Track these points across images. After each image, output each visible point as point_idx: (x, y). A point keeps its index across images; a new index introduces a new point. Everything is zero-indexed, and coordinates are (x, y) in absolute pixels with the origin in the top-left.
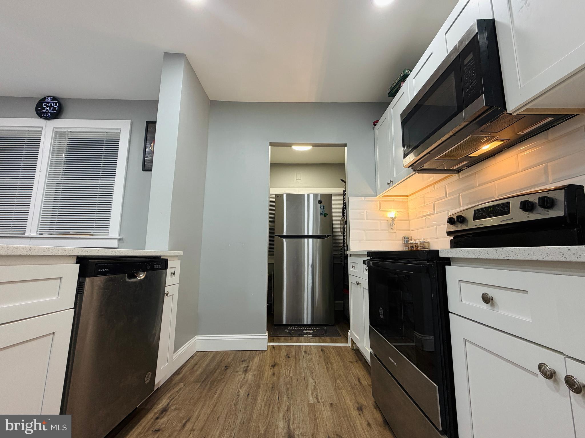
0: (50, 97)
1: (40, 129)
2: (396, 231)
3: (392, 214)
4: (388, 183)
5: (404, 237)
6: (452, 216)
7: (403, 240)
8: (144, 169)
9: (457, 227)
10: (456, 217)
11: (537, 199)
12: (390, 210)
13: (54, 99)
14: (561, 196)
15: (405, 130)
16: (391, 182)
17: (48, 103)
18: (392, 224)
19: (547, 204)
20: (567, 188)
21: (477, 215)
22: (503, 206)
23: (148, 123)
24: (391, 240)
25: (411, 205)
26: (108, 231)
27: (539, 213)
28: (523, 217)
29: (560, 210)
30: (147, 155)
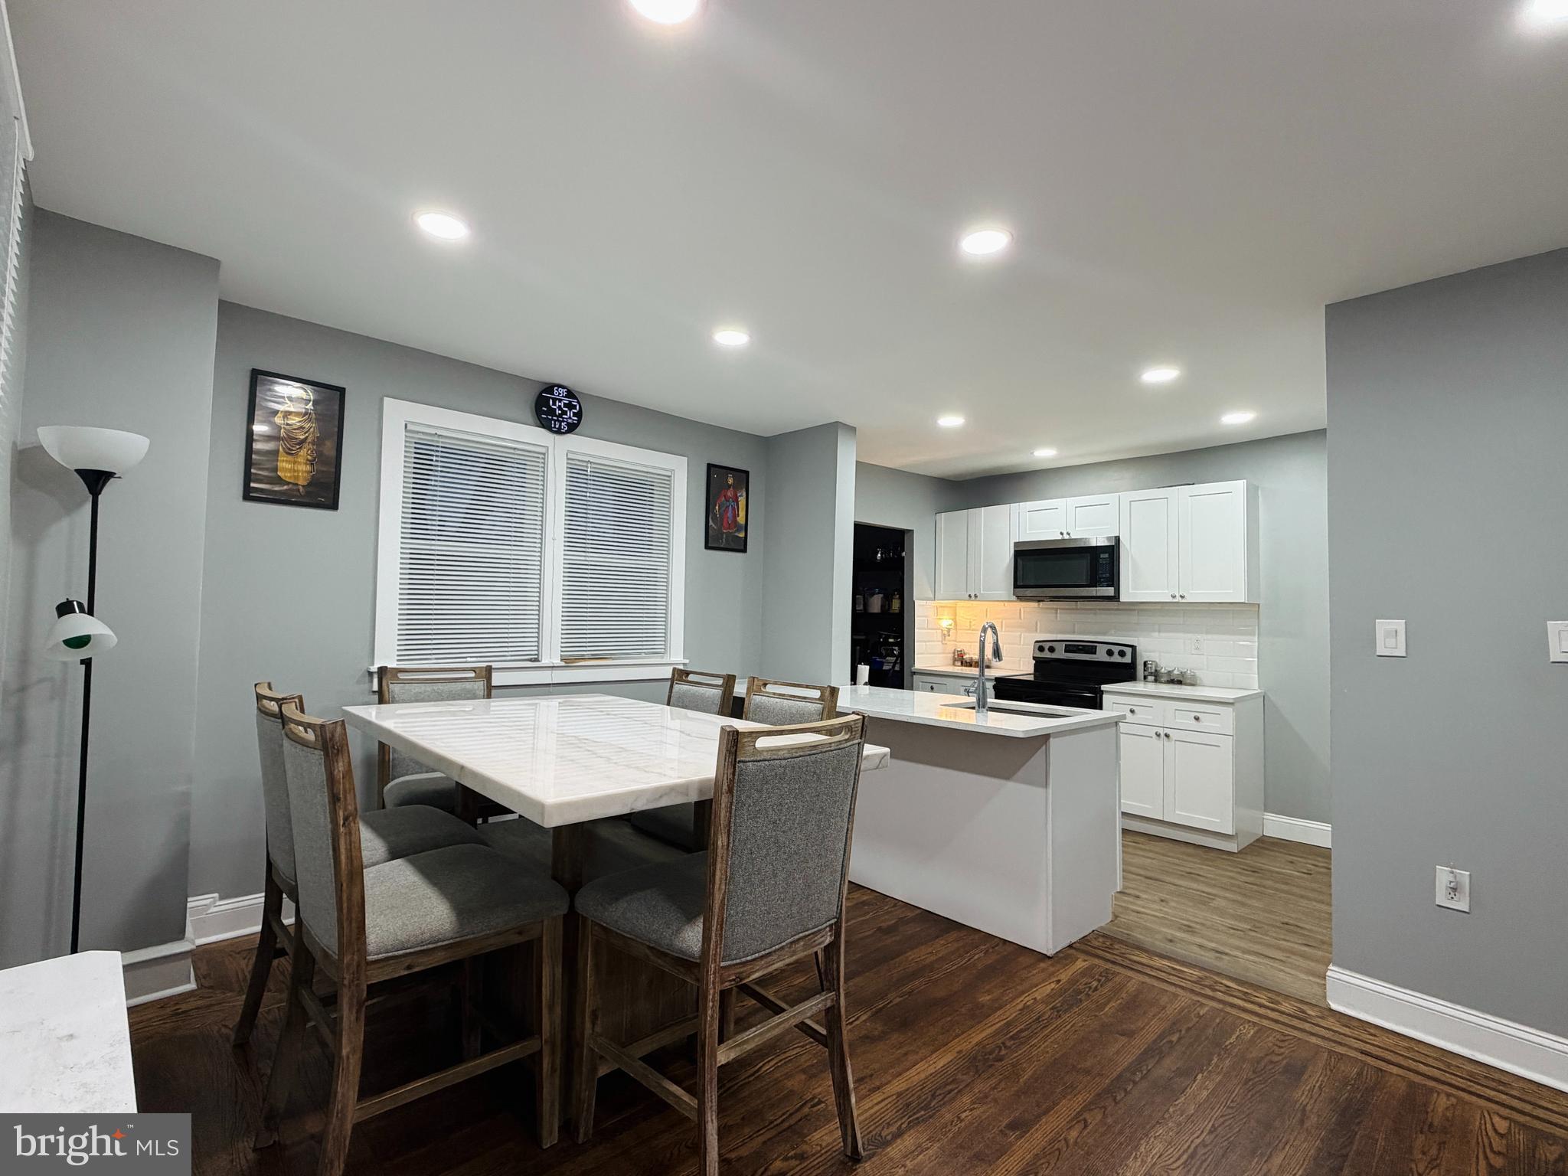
0: (563, 387)
1: (543, 450)
2: (948, 643)
3: (946, 622)
4: (970, 596)
5: (955, 650)
6: (1041, 644)
7: (954, 653)
8: (707, 547)
9: (1047, 654)
10: (1047, 646)
11: (1116, 649)
12: (945, 617)
13: (570, 394)
14: (1128, 651)
15: (1019, 560)
16: (976, 596)
17: (560, 401)
18: (946, 634)
19: (1122, 654)
20: (1133, 647)
21: (1068, 649)
22: (1090, 648)
23: (710, 466)
24: (943, 653)
25: (961, 613)
26: (663, 650)
27: (1116, 659)
28: (1107, 659)
29: (1127, 659)
30: (711, 523)
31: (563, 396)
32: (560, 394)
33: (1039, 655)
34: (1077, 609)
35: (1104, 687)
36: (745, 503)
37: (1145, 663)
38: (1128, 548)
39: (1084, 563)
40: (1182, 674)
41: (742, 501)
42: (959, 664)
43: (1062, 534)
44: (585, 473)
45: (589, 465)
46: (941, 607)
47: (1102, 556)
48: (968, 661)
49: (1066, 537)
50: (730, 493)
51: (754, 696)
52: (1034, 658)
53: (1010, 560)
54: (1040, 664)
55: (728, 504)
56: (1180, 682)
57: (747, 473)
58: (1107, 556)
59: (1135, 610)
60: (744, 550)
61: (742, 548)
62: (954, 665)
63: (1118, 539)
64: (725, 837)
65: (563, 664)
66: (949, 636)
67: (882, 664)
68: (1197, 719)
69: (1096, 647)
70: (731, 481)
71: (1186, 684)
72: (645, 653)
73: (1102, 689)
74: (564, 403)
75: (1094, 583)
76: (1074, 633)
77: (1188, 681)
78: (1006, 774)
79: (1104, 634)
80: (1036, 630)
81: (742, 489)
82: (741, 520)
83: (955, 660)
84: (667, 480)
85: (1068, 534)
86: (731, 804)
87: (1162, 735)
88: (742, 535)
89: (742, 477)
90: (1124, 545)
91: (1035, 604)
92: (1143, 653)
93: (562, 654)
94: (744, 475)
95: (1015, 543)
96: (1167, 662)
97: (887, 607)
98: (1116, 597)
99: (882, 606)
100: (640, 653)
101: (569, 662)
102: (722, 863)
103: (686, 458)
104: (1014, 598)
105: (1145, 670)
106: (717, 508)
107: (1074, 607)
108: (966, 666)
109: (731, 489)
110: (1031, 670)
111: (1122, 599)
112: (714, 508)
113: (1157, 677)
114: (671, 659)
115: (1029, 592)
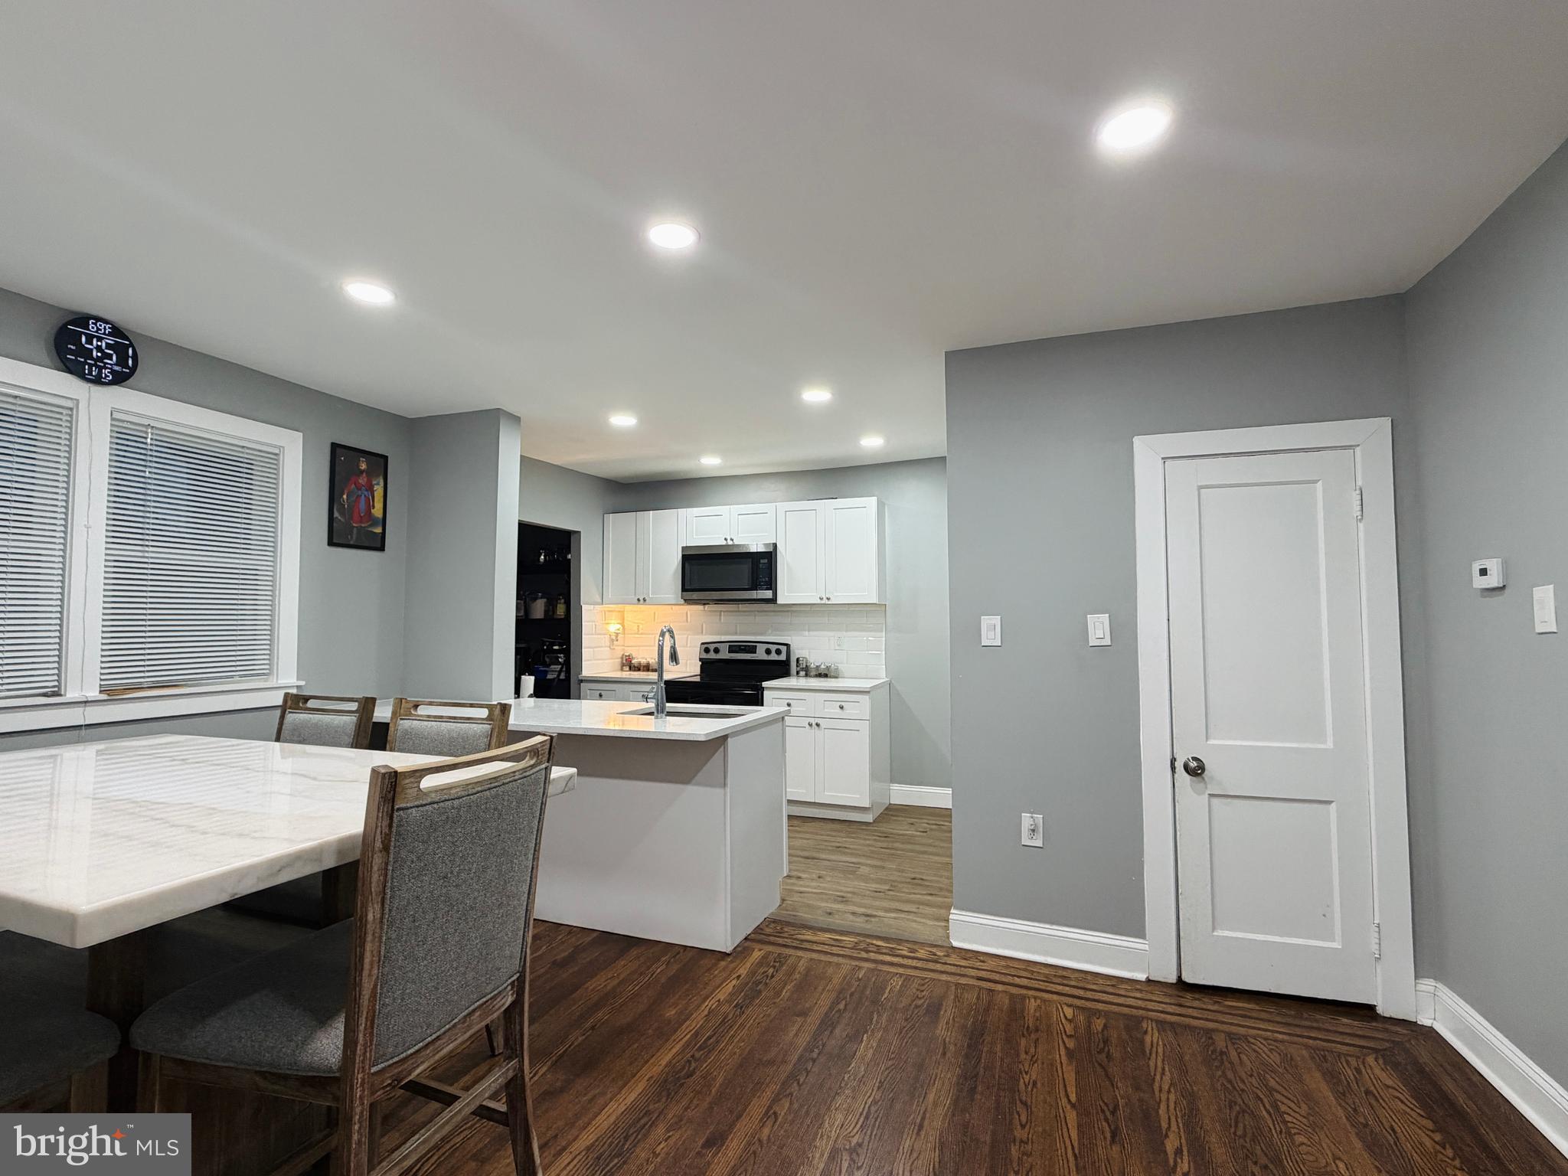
0: (106, 322)
1: (70, 404)
2: (616, 648)
3: (614, 627)
4: (639, 600)
5: (623, 655)
6: (706, 646)
7: (622, 658)
8: (331, 543)
9: (712, 656)
10: (712, 647)
11: (773, 648)
12: (613, 622)
13: (116, 331)
14: (784, 649)
15: (687, 565)
16: (644, 600)
17: (100, 339)
18: (614, 639)
19: (778, 652)
20: (787, 645)
21: (732, 650)
22: (751, 648)
23: (335, 447)
24: (612, 659)
25: (628, 617)
26: (268, 671)
27: (774, 657)
28: (765, 657)
29: (783, 657)
30: (336, 514)
31: (104, 334)
32: (98, 329)
33: (705, 656)
34: (739, 611)
35: (765, 684)
36: (382, 494)
37: (798, 660)
38: (784, 554)
39: (746, 568)
40: (828, 668)
41: (379, 490)
42: (628, 669)
43: (726, 539)
44: (143, 440)
45: (149, 430)
46: (609, 611)
47: (762, 561)
48: (636, 665)
49: (730, 543)
50: (363, 480)
51: (402, 722)
52: (701, 660)
53: (678, 565)
54: (705, 664)
55: (360, 492)
56: (826, 676)
57: (386, 458)
58: (766, 561)
59: (788, 611)
60: (382, 548)
61: (379, 545)
62: (622, 670)
63: (775, 545)
64: (377, 907)
65: (104, 697)
66: (617, 640)
67: (546, 672)
68: (842, 707)
69: (756, 646)
70: (363, 466)
71: (830, 677)
72: (241, 676)
73: (763, 686)
74: (106, 343)
75: (754, 587)
76: (736, 634)
77: (832, 674)
78: (685, 778)
79: (761, 634)
80: (702, 632)
81: (378, 476)
82: (377, 512)
83: (623, 665)
84: (273, 458)
85: (732, 540)
86: (387, 864)
87: (814, 724)
88: (379, 530)
89: (380, 463)
90: (780, 552)
91: (701, 607)
92: (796, 651)
93: (102, 683)
94: (382, 460)
95: (683, 547)
96: (815, 659)
97: (551, 613)
98: (773, 600)
99: (546, 612)
100: (232, 677)
101: (112, 693)
102: (373, 941)
103: (301, 434)
104: (682, 601)
105: (797, 666)
106: (345, 497)
107: (737, 609)
108: (635, 671)
109: (364, 475)
110: (698, 671)
111: (779, 601)
112: (341, 496)
113: (807, 671)
114: (279, 682)
115: (695, 595)
